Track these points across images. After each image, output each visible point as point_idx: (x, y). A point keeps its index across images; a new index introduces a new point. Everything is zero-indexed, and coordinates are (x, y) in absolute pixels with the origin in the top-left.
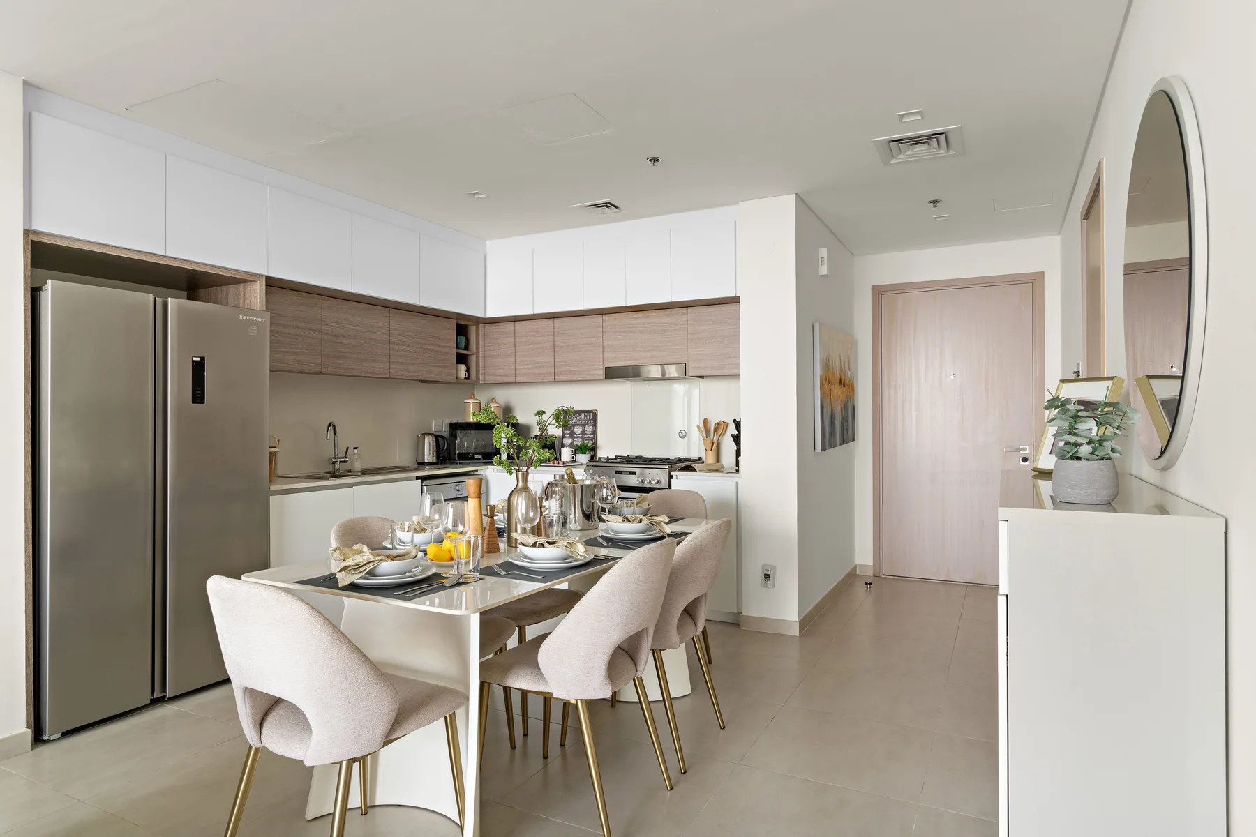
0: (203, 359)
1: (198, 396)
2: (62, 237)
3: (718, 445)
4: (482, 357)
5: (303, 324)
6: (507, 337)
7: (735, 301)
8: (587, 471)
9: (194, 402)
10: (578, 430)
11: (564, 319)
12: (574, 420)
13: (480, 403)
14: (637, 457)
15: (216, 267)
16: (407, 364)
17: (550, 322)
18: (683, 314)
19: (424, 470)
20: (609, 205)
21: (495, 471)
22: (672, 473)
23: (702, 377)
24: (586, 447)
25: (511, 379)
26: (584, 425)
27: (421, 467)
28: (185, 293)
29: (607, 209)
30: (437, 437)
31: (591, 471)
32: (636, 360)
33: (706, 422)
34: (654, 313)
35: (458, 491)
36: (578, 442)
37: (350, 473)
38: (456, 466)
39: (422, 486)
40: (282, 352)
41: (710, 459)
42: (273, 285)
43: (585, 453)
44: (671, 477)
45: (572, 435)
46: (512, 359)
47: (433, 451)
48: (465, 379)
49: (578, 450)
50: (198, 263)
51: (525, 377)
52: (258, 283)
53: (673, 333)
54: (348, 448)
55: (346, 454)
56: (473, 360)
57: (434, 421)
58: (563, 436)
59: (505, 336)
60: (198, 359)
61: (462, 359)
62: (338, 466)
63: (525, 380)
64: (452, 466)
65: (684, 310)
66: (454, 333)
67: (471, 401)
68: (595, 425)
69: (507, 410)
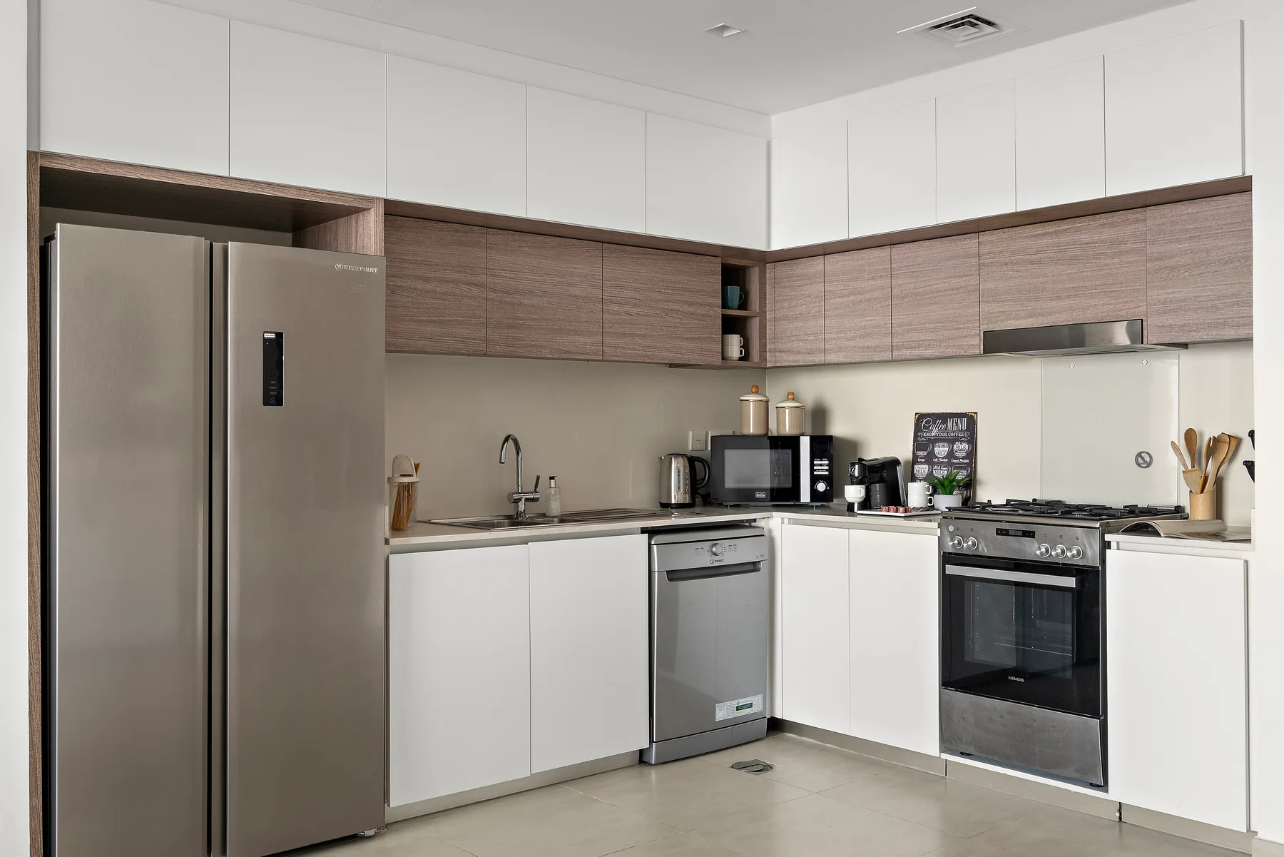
0: (279, 335)
1: (273, 396)
2: (82, 159)
3: (1219, 483)
4: (770, 321)
5: (456, 276)
6: (811, 284)
7: (1241, 186)
8: (944, 527)
9: (266, 403)
10: (941, 450)
11: (911, 245)
12: (935, 432)
13: (767, 402)
14: (1049, 503)
15: (305, 189)
16: (633, 336)
17: (883, 253)
18: (1138, 221)
19: (668, 516)
20: (973, 21)
21: (786, 521)
22: (1108, 537)
23: (1184, 346)
24: (954, 480)
25: (819, 359)
26: (952, 441)
27: (666, 511)
28: (289, 236)
29: (973, 30)
30: (692, 461)
31: (951, 528)
32: (1041, 315)
33: (1190, 436)
34: (1078, 223)
35: (716, 555)
36: (941, 473)
37: (544, 519)
38: (725, 510)
39: (650, 544)
40: (422, 321)
41: (1200, 510)
42: (396, 212)
43: (951, 493)
44: (1106, 545)
45: (930, 459)
46: (821, 322)
47: (685, 485)
48: (741, 359)
49: (937, 487)
50: (279, 185)
51: (842, 354)
52: (372, 212)
53: (1116, 261)
54: (538, 478)
55: (536, 487)
56: (755, 325)
57: (691, 433)
58: (915, 461)
59: (808, 282)
60: (273, 336)
61: (731, 325)
62: (522, 506)
63: (842, 360)
64: (719, 510)
65: (1139, 214)
66: (718, 279)
67: (752, 398)
68: (972, 440)
69: (819, 414)
